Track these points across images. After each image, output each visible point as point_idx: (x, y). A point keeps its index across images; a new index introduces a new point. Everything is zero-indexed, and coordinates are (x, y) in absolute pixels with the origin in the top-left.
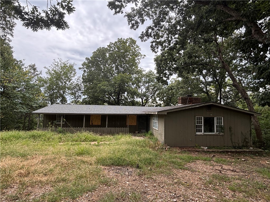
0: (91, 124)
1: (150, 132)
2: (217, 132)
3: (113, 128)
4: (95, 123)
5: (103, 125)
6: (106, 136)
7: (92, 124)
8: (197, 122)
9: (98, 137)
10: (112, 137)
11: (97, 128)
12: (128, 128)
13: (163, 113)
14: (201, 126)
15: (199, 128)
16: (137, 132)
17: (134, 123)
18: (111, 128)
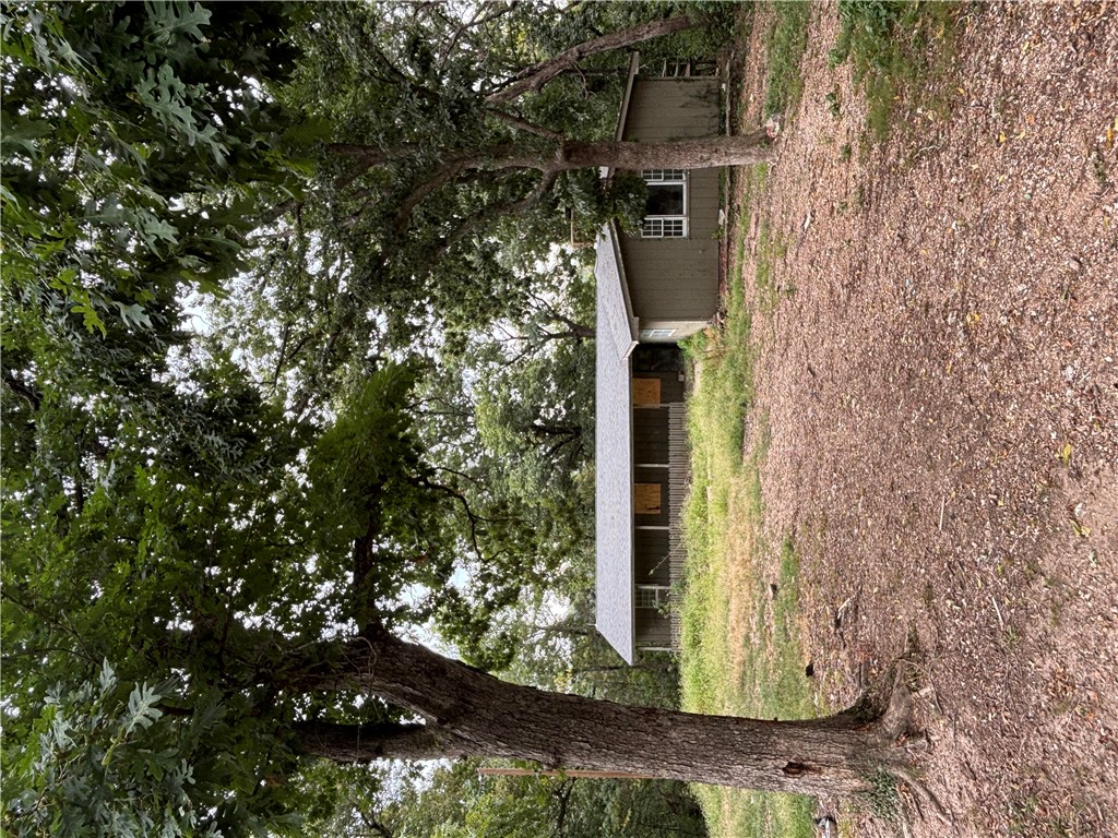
0: (659, 512)
1: (681, 345)
2: (681, 177)
3: (671, 448)
4: (656, 500)
5: (662, 478)
6: (693, 466)
7: (657, 508)
8: (655, 234)
9: (694, 488)
10: (696, 451)
11: (671, 492)
12: (671, 405)
13: (636, 326)
14: (666, 222)
15: (670, 228)
16: (681, 378)
17: (656, 384)
18: (671, 454)
